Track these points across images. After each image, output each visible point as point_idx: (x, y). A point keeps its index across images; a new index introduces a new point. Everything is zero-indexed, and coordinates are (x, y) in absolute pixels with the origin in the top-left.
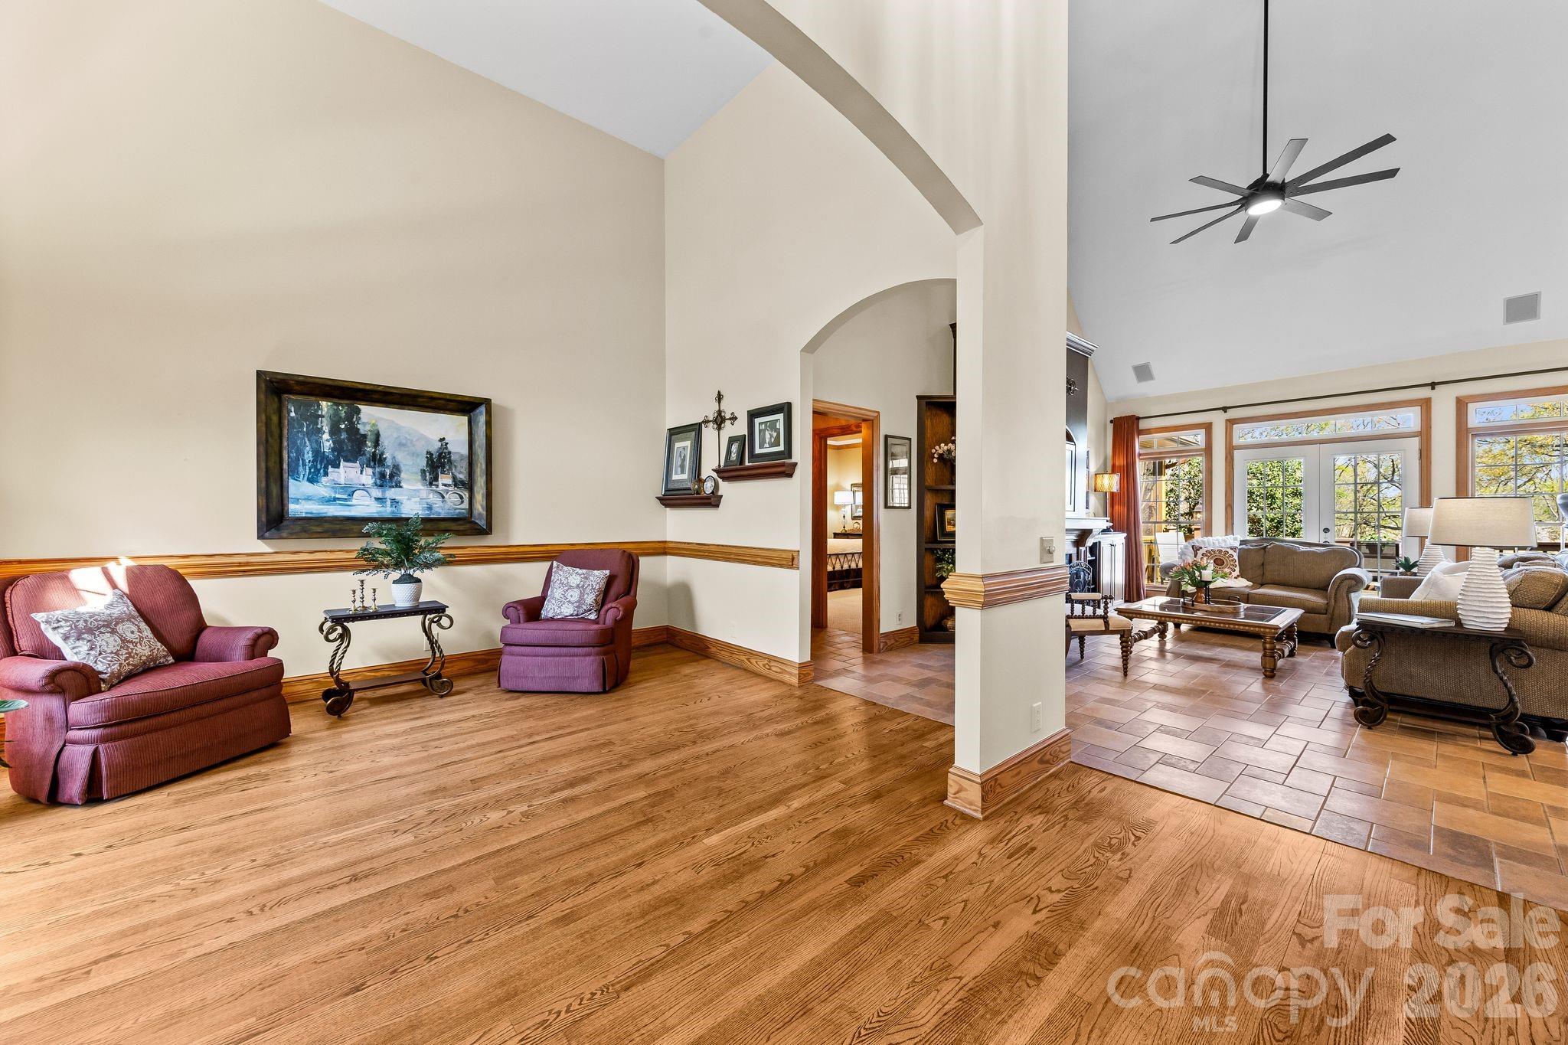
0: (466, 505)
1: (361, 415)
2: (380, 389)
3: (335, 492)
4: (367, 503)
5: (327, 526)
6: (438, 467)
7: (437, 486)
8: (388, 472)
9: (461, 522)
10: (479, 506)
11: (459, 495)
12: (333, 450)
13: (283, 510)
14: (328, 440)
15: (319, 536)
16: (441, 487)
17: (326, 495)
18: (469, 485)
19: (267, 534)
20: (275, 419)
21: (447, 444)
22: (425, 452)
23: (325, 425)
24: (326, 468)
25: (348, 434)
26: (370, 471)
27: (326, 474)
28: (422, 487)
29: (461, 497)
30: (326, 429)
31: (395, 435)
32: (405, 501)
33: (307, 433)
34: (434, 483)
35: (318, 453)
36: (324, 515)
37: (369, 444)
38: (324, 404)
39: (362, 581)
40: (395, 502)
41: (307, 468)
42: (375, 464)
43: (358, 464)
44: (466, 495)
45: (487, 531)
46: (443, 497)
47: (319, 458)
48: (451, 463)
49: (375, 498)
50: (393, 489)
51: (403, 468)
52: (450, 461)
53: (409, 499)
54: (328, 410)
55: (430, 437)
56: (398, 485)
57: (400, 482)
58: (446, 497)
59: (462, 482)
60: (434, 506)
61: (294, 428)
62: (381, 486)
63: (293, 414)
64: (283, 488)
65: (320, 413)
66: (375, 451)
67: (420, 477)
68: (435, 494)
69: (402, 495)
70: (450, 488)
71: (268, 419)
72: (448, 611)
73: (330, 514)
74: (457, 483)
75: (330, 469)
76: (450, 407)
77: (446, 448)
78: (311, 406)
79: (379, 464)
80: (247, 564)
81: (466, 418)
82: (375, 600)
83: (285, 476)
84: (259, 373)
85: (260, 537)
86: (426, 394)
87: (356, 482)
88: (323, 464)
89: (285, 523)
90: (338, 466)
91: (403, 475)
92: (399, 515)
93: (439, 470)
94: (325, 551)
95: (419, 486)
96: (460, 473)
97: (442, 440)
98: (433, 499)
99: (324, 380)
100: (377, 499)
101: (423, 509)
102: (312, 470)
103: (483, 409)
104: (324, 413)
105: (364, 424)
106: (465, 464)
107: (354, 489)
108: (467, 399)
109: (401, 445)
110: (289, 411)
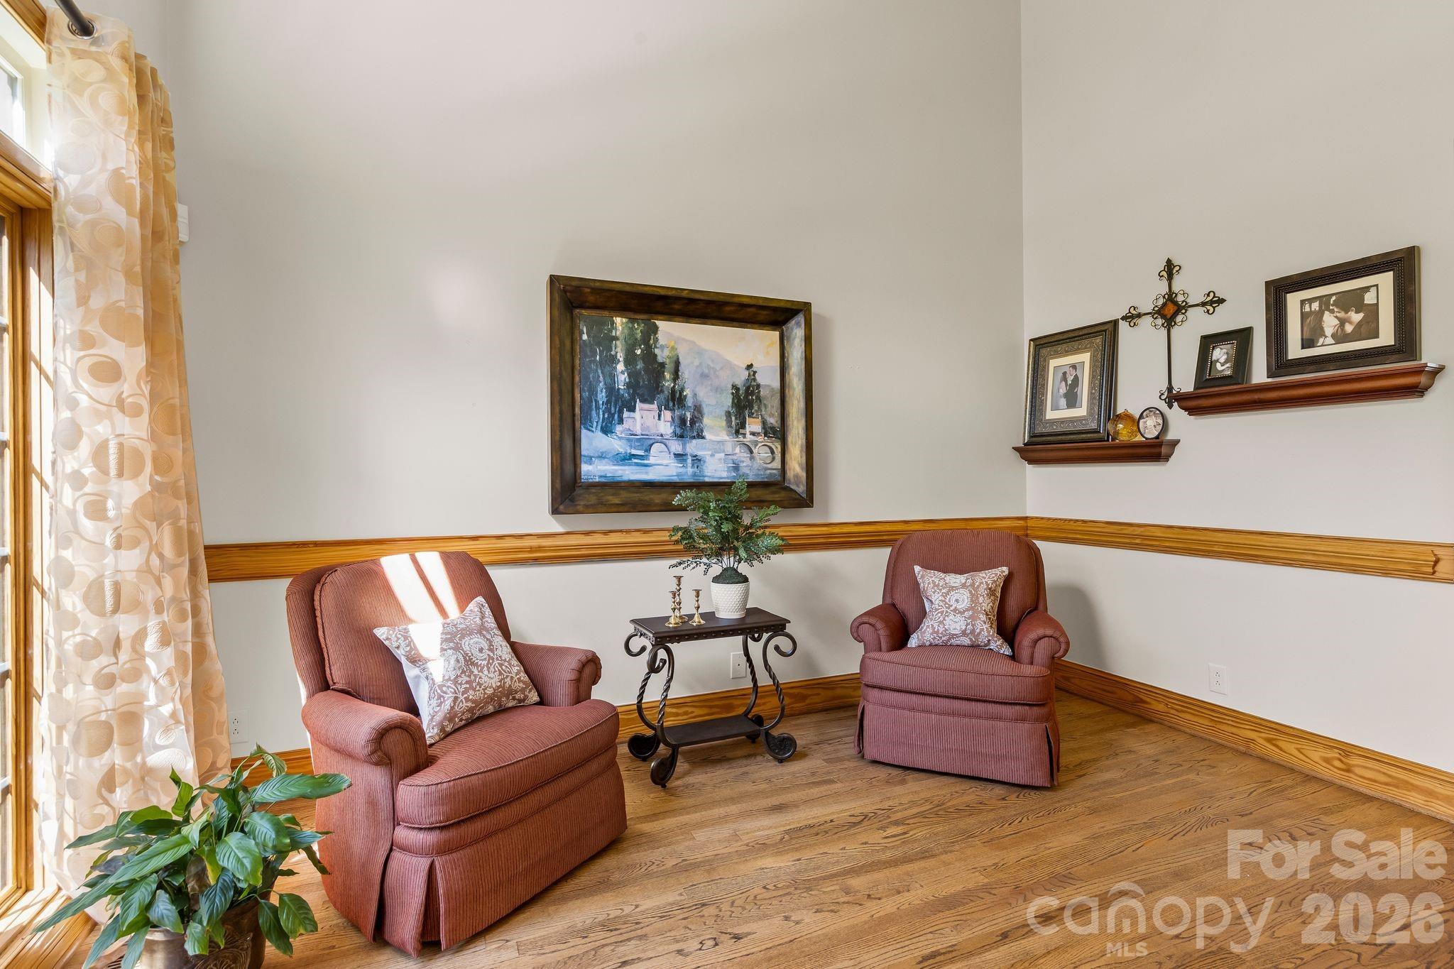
0: (777, 464)
1: (660, 335)
2: (684, 294)
3: (631, 447)
4: (665, 462)
5: (625, 495)
6: (745, 407)
7: (744, 435)
8: (689, 415)
9: (773, 489)
10: (796, 466)
11: (770, 448)
12: (629, 385)
13: (575, 472)
14: (623, 372)
15: (615, 510)
16: (749, 437)
17: (621, 450)
18: (779, 433)
19: (561, 507)
20: (568, 343)
21: (755, 372)
22: (730, 386)
23: (619, 352)
24: (621, 412)
25: (644, 363)
26: (667, 415)
27: (621, 421)
28: (727, 438)
29: (772, 452)
30: (621, 356)
31: (697, 363)
32: (708, 459)
33: (600, 361)
34: (741, 431)
35: (612, 390)
36: (619, 479)
37: (667, 375)
38: (619, 321)
39: (679, 578)
40: (697, 460)
41: (601, 413)
42: (674, 405)
43: (655, 406)
44: (777, 447)
45: (806, 501)
46: (751, 452)
47: (613, 398)
48: (760, 401)
49: (675, 454)
50: (694, 441)
51: (706, 410)
52: (759, 398)
53: (712, 455)
54: (623, 329)
55: (736, 363)
56: (700, 436)
57: (702, 431)
58: (755, 451)
59: (773, 428)
60: (741, 465)
61: (586, 356)
62: (682, 436)
63: (585, 337)
64: (576, 441)
65: (614, 334)
66: (674, 386)
67: (724, 423)
68: (743, 447)
69: (704, 449)
70: (760, 439)
71: (562, 343)
72: (789, 628)
73: (625, 478)
74: (768, 431)
75: (626, 414)
76: (760, 318)
77: (755, 380)
78: (604, 324)
79: (679, 404)
80: (539, 549)
81: (777, 333)
82: (698, 607)
83: (577, 424)
84: (553, 280)
85: (555, 511)
86: (736, 300)
87: (653, 431)
88: (621, 405)
89: (578, 491)
90: (632, 409)
91: (706, 421)
92: (701, 479)
93: (747, 412)
94: (621, 531)
95: (724, 436)
96: (772, 415)
97: (750, 367)
98: (741, 454)
99: (620, 286)
100: (677, 455)
101: (729, 470)
102: (606, 416)
103: (801, 318)
104: (618, 333)
105: (662, 347)
106: (776, 402)
107: (651, 442)
108: (782, 305)
109: (704, 376)
110: (581, 333)
